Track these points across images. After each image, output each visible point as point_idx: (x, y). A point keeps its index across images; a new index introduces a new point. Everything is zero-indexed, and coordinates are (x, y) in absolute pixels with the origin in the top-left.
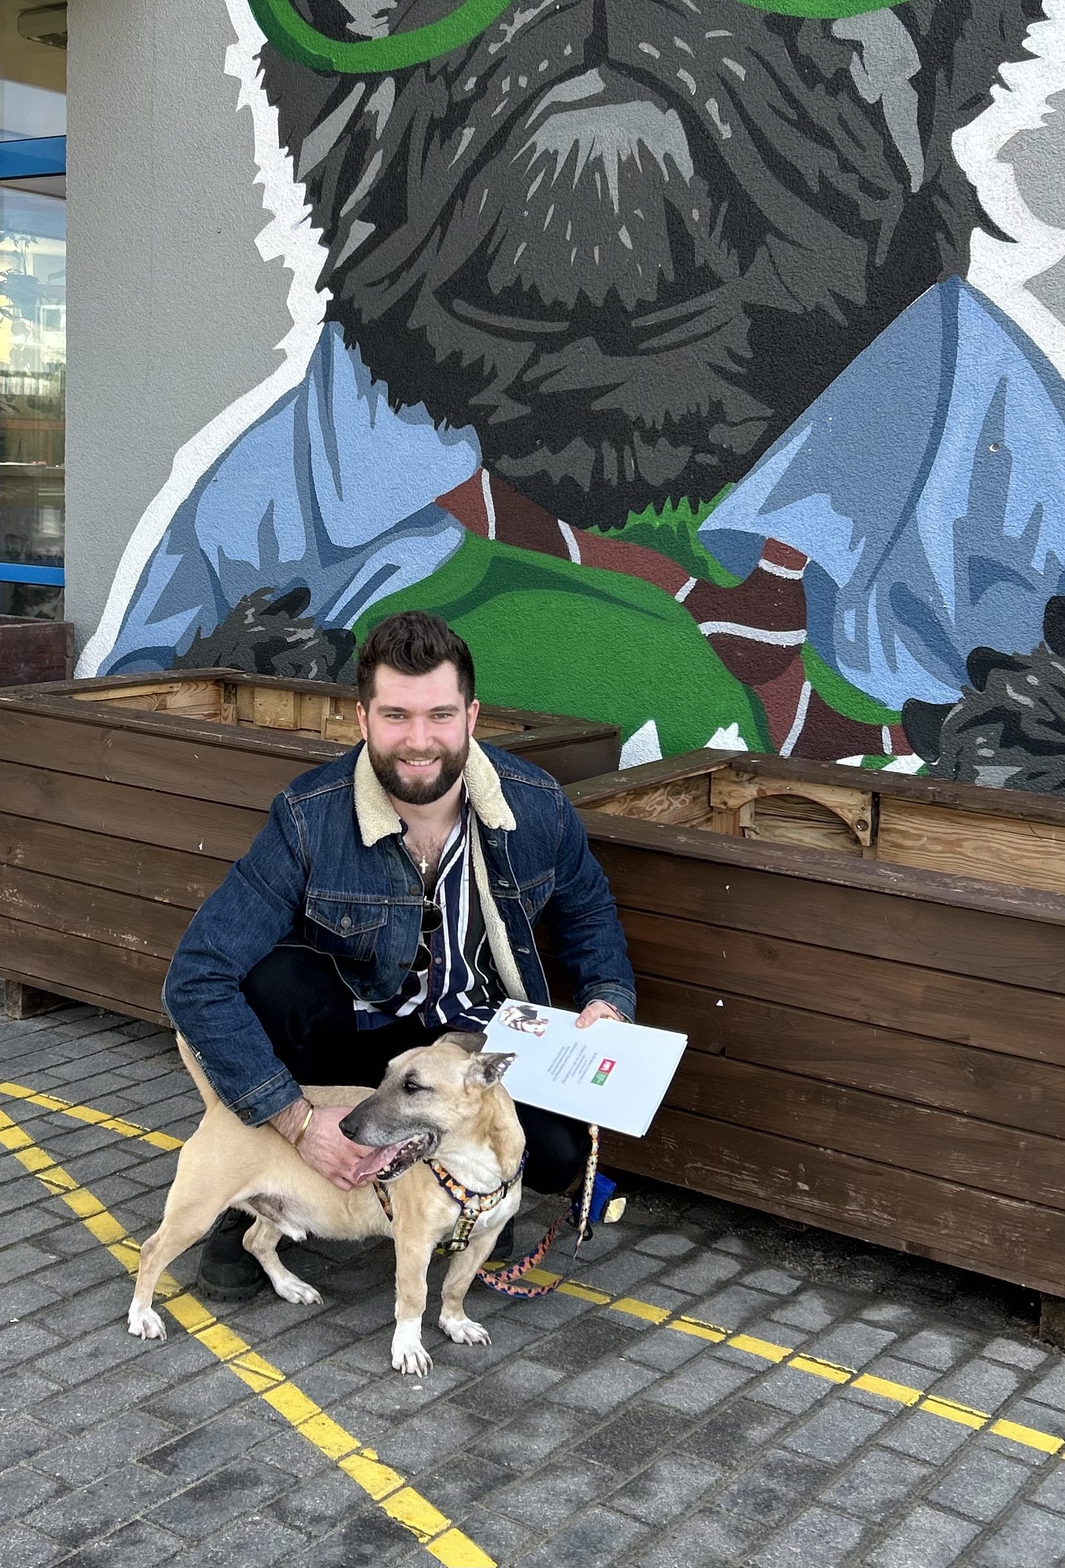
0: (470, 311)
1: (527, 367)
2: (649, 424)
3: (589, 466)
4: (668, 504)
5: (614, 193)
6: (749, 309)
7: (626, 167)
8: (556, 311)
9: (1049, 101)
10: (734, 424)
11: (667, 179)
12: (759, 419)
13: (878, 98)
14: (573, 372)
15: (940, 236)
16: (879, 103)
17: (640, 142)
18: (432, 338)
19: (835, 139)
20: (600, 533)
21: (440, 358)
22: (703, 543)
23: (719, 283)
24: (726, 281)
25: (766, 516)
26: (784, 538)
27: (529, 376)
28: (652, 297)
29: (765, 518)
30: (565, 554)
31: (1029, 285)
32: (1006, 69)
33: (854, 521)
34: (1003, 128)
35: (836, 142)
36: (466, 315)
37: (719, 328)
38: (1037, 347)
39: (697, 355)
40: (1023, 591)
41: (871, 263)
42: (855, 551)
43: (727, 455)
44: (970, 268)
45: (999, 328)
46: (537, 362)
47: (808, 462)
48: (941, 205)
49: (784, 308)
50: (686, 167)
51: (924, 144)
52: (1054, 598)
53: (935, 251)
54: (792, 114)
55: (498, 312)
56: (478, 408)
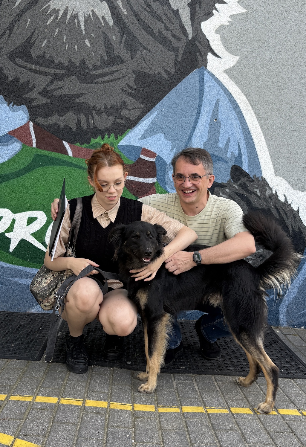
0: (23, 63)
1: (48, 85)
2: (98, 108)
3: (75, 122)
4: (106, 136)
5: (83, 27)
6: (135, 72)
7: (87, 19)
8: (60, 66)
9: (230, 17)
10: (129, 110)
11: (103, 24)
12: (139, 108)
13: (177, 8)
14: (68, 88)
15: (198, 54)
16: (178, 10)
17: (93, 11)
18: (6, 71)
19: (163, 19)
20: (80, 146)
21: (10, 79)
22: (120, 150)
23: (124, 62)
24: (126, 61)
25: (142, 140)
26: (149, 148)
27: (49, 88)
28: (99, 64)
29: (142, 141)
30: (66, 153)
31: (226, 71)
32: (217, 5)
33: (172, 143)
34: (217, 23)
35: (164, 21)
36: (21, 64)
37: (124, 77)
38: (228, 90)
39: (116, 85)
40: (224, 164)
41: (176, 60)
42: (172, 152)
43: (128, 120)
44: (208, 65)
45: (217, 84)
46: (52, 83)
47: (156, 123)
48: (199, 45)
49: (147, 72)
50: (111, 22)
51: (193, 25)
52: (233, 166)
53: (196, 58)
54: (148, 9)
55: (35, 64)
56: (27, 99)
